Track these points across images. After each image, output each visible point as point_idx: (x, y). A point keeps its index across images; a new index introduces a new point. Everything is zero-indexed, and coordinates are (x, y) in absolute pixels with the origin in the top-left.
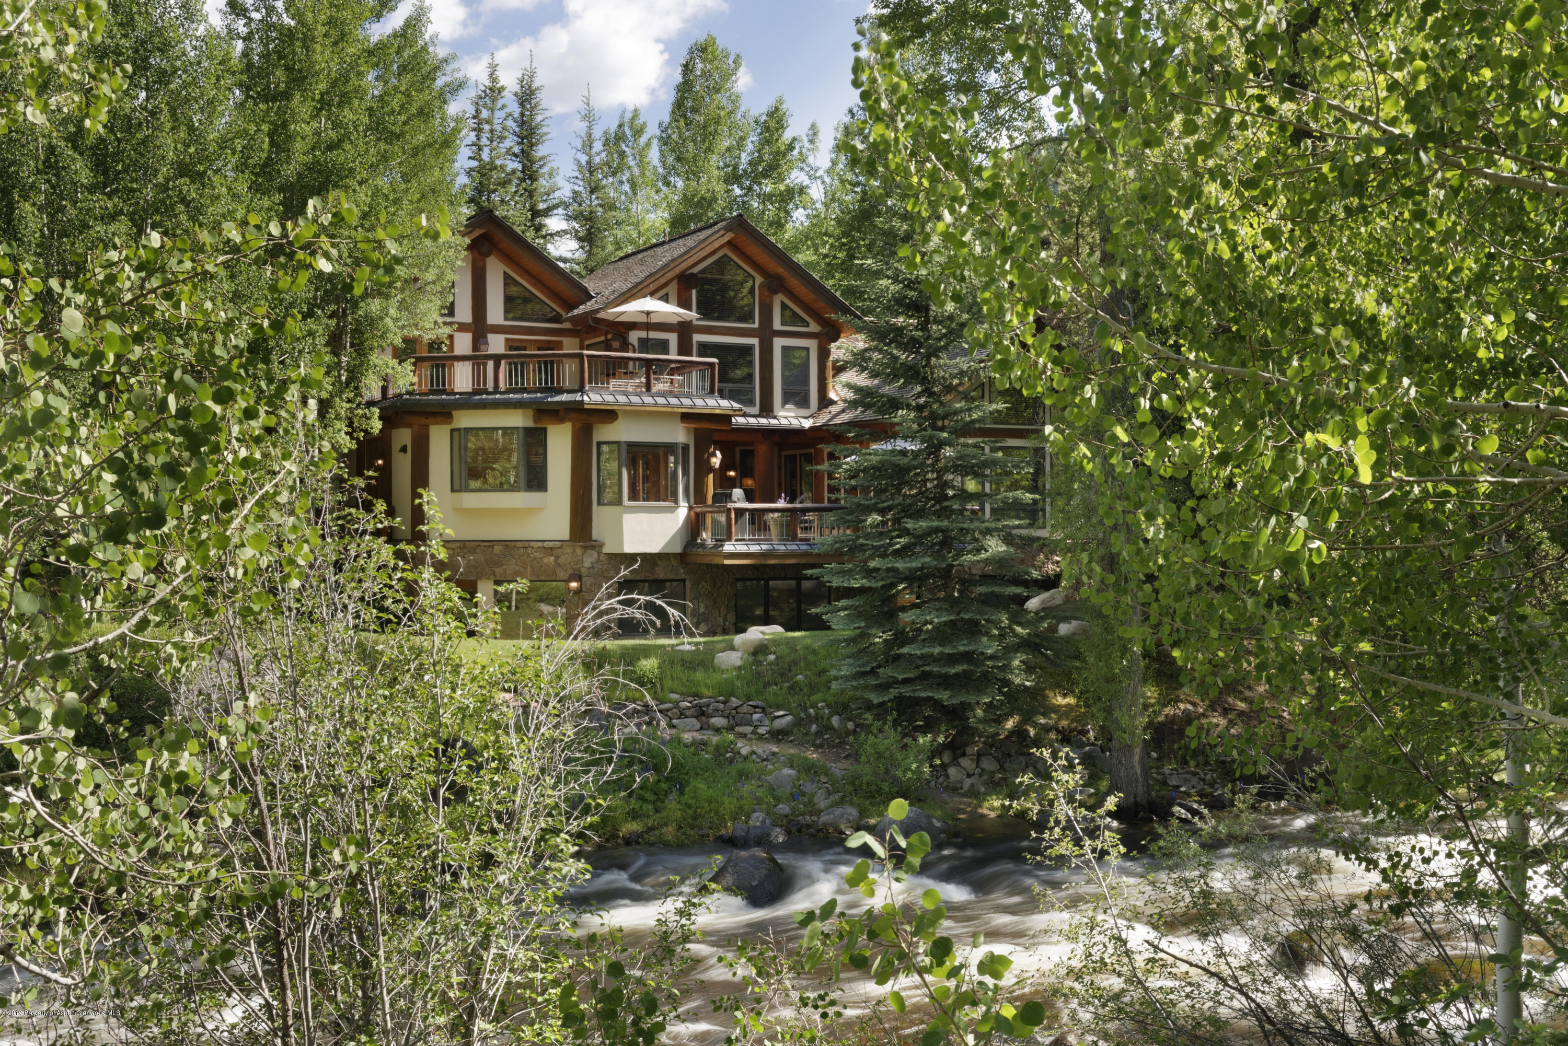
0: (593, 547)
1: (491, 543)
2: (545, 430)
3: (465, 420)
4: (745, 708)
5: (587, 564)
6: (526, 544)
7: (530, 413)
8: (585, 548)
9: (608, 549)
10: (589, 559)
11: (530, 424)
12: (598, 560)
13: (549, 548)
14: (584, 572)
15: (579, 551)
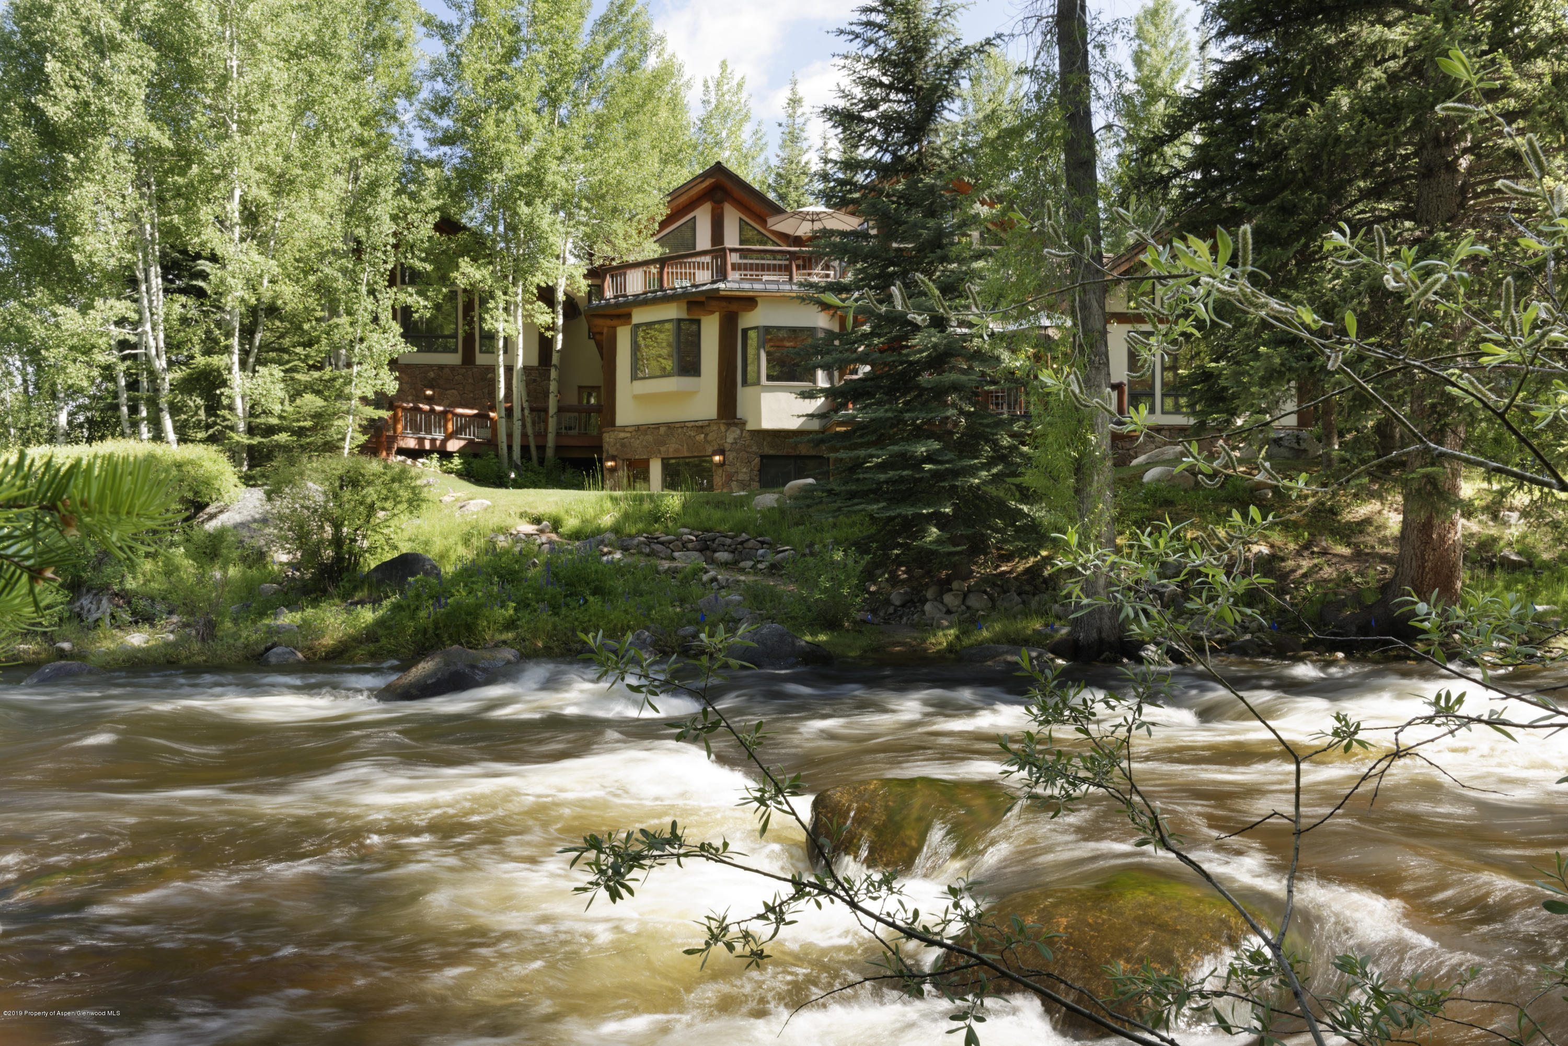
0: (736, 425)
1: (658, 426)
2: (698, 322)
3: (640, 316)
4: (752, 543)
5: (730, 439)
6: (683, 425)
7: (685, 306)
8: (729, 425)
9: (750, 426)
10: (732, 435)
11: (684, 315)
12: (741, 437)
13: (701, 427)
14: (727, 447)
15: (723, 428)
